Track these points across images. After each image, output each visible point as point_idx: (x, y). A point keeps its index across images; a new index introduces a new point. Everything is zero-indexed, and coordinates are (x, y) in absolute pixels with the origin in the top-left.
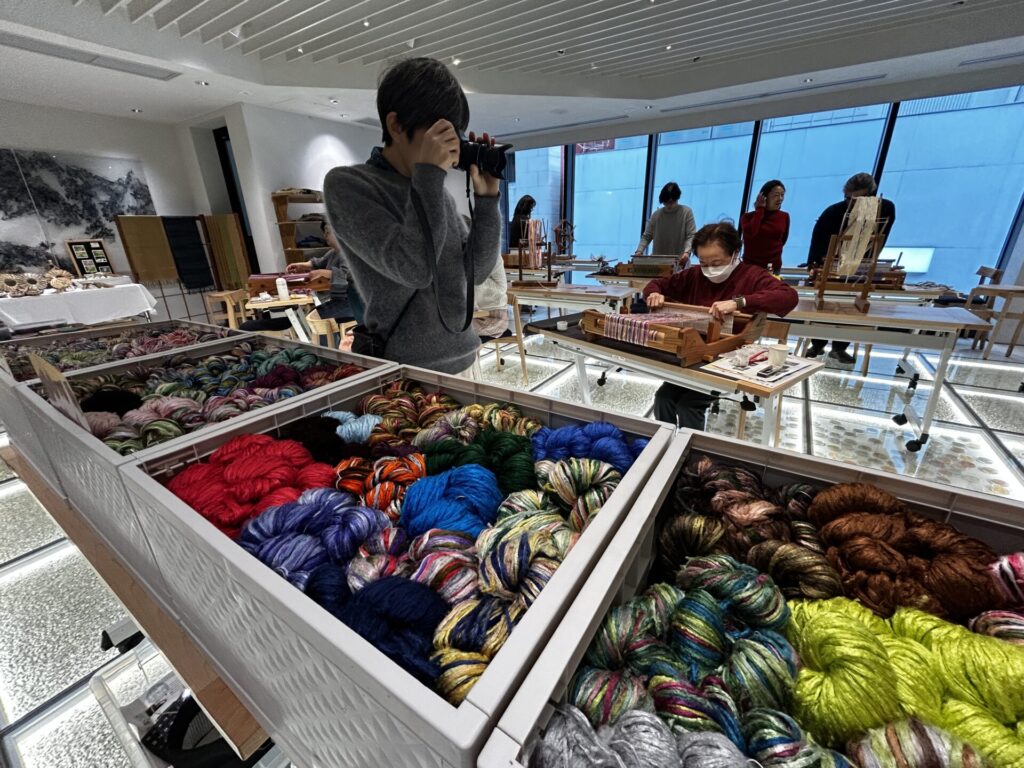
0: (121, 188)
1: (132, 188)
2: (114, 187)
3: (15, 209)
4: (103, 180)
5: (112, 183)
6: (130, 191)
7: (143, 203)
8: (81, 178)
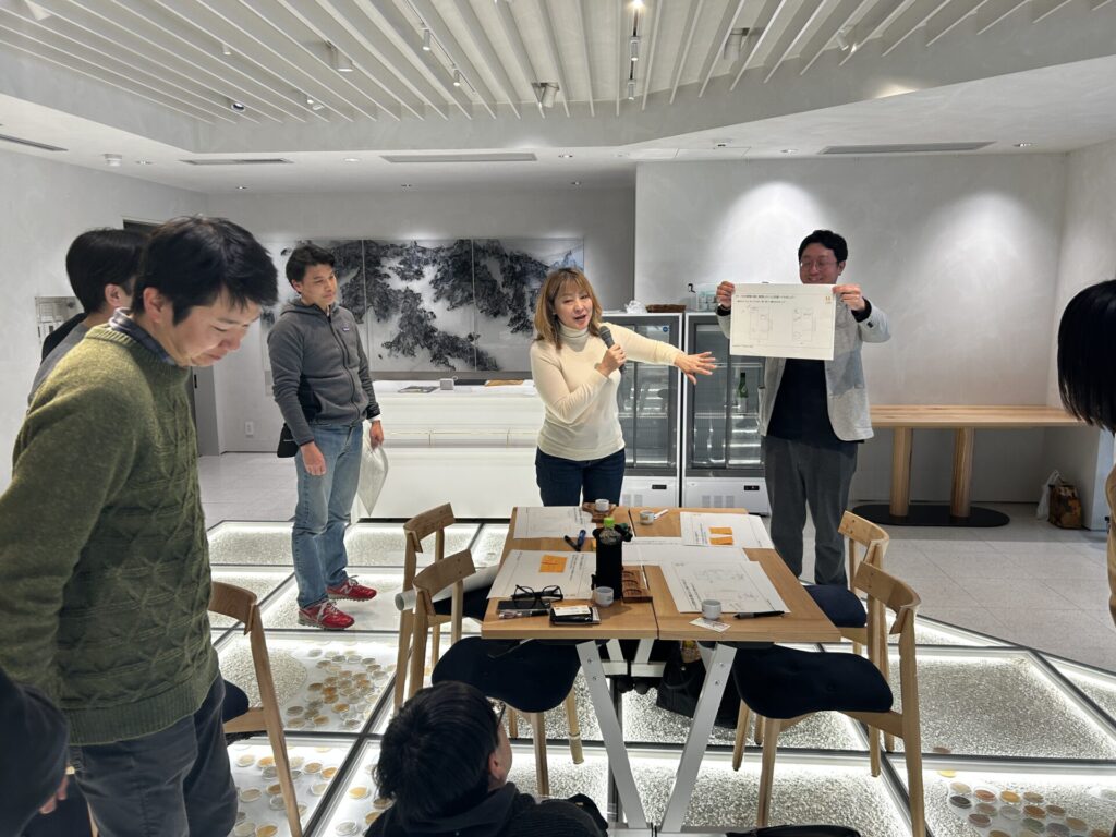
3: (459, 300)
4: (540, 264)
5: (547, 268)
8: (521, 265)
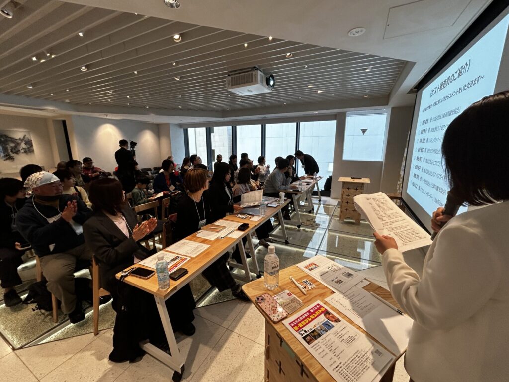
0: (20, 141)
1: (25, 141)
2: (16, 141)
4: (13, 138)
5: (17, 140)
6: (24, 142)
7: (29, 146)
8: (4, 138)
